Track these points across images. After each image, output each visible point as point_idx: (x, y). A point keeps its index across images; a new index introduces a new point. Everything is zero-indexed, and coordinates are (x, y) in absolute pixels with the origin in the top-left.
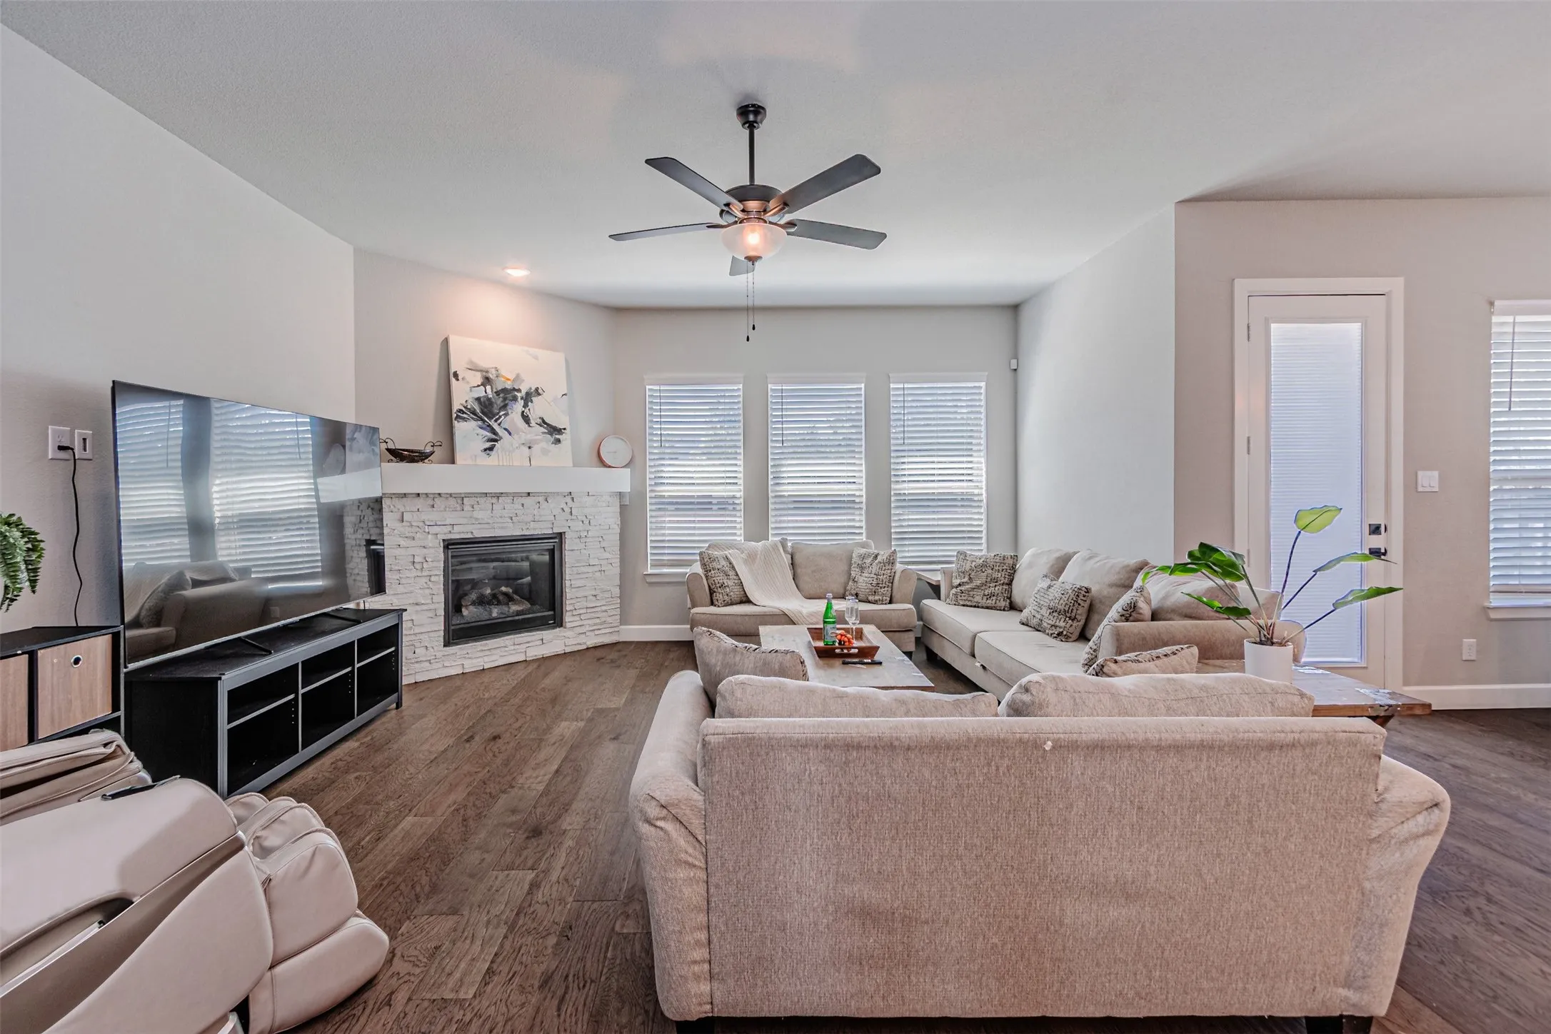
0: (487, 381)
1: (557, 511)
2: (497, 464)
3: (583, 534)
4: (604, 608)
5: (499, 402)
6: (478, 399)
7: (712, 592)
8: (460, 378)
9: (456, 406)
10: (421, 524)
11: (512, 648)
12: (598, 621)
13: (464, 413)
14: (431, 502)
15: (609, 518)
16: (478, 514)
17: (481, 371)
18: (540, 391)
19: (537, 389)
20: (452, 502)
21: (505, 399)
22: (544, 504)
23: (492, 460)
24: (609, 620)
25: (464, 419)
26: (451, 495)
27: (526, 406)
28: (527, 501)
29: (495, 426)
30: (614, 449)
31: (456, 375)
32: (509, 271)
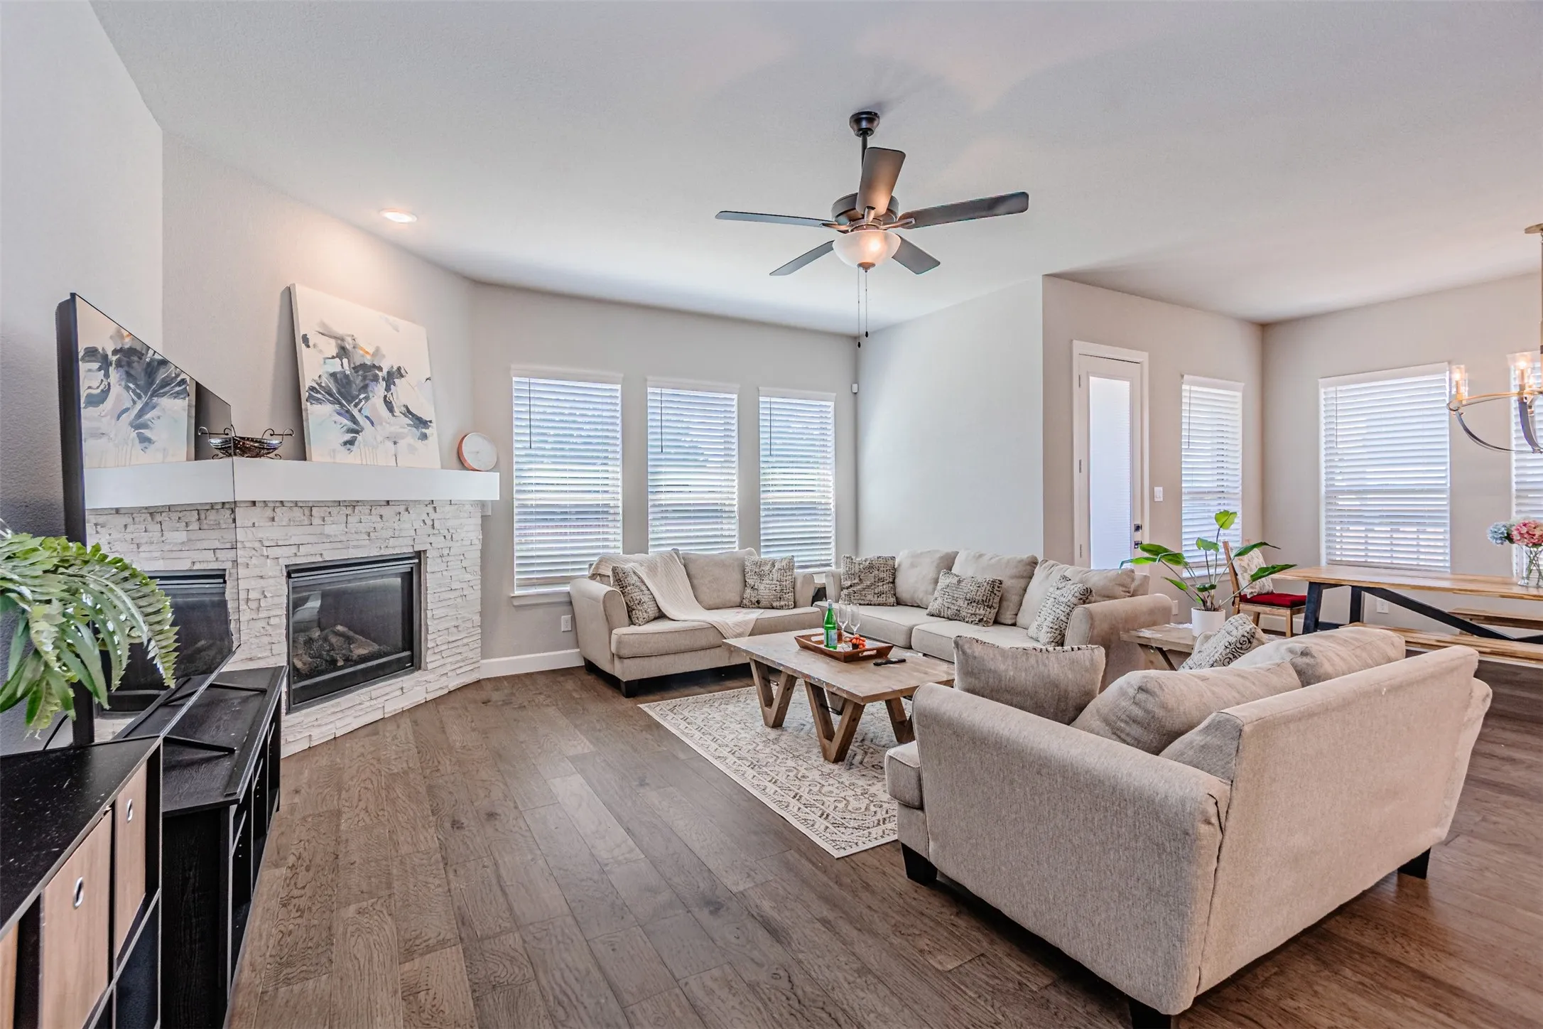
0: (343, 352)
1: (418, 524)
2: (360, 462)
3: (446, 552)
4: (465, 641)
5: (358, 381)
6: (333, 375)
7: (630, 610)
8: (311, 344)
9: (307, 381)
10: (257, 545)
11: (368, 704)
12: (459, 657)
13: (318, 392)
14: (269, 513)
15: (471, 532)
16: (329, 529)
17: (335, 338)
18: (403, 371)
19: (399, 369)
20: (297, 513)
21: (364, 378)
22: (405, 515)
23: (352, 458)
24: (471, 655)
25: (318, 400)
26: (296, 503)
27: (388, 389)
28: (386, 511)
29: (355, 412)
30: (475, 448)
31: (305, 340)
32: (389, 215)
